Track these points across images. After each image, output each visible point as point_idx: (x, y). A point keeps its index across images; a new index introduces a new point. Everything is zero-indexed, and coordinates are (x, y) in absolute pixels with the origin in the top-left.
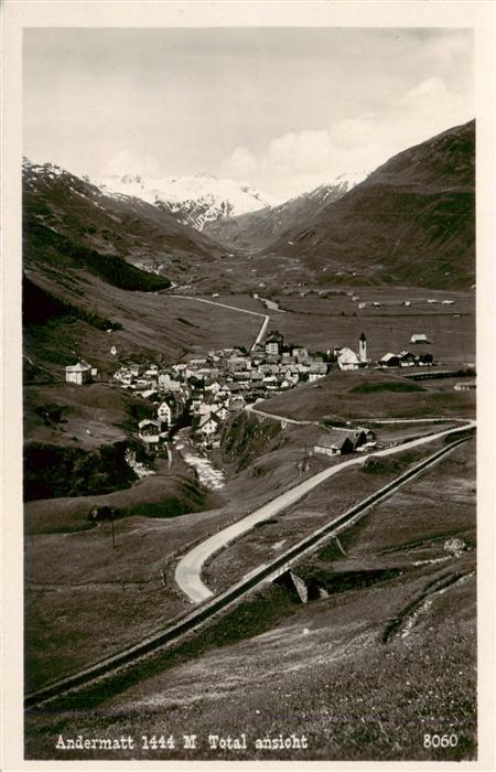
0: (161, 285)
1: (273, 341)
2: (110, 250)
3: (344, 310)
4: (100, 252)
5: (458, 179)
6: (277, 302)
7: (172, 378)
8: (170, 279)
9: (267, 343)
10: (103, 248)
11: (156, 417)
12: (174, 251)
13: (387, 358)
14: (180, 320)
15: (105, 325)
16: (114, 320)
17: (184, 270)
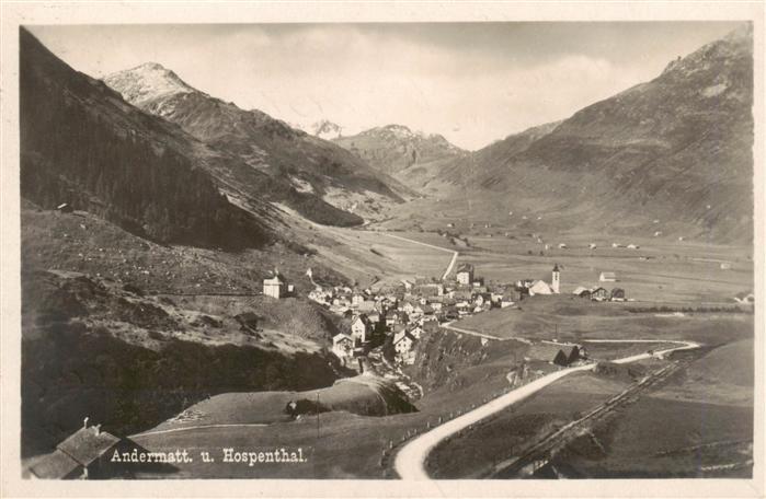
0: (354, 222)
1: (463, 271)
2: (308, 188)
3: (532, 249)
4: (299, 190)
5: (643, 132)
6: (466, 240)
7: (365, 299)
8: (363, 217)
9: (458, 272)
10: (301, 187)
11: (350, 333)
12: (367, 192)
13: (579, 291)
14: (373, 251)
15: (302, 251)
16: (311, 246)
17: (375, 209)
